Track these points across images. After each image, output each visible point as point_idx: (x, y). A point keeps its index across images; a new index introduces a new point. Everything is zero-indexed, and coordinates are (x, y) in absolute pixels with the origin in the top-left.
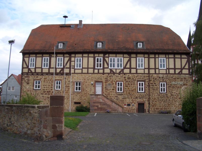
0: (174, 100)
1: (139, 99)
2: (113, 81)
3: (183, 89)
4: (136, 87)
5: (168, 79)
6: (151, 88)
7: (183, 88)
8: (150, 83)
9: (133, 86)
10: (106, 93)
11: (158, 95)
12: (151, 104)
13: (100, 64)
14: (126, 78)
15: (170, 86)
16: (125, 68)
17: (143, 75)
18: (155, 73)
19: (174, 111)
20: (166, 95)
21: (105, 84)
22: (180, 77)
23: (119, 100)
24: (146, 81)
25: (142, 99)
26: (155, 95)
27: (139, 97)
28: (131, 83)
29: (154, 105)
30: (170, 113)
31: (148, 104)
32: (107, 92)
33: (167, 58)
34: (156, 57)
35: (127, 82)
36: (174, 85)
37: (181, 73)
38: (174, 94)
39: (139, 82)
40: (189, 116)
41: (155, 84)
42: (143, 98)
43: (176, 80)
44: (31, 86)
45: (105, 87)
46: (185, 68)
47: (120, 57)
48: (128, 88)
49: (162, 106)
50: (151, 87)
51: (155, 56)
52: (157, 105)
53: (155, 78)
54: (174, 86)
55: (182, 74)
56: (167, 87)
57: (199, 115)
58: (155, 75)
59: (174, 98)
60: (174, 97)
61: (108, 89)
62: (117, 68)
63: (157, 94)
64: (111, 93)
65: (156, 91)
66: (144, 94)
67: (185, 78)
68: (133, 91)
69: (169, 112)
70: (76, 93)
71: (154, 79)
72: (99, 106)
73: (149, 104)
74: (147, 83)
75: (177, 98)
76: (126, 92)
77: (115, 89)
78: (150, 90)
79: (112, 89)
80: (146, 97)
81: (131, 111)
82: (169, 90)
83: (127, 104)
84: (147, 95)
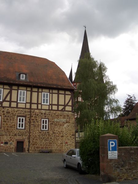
0: (55, 138)
1: (17, 136)
4: (15, 123)
5: (50, 116)
7: (65, 125)
8: (31, 119)
9: (12, 121)
12: (31, 142)
14: (5, 112)
15: (52, 124)
16: (4, 100)
17: (24, 110)
18: (38, 109)
19: (56, 150)
20: (47, 133)
22: (63, 114)
24: (27, 116)
25: (21, 136)
26: (36, 132)
27: (18, 134)
28: (9, 118)
29: (34, 143)
30: (51, 152)
31: (28, 143)
34: (40, 91)
35: (6, 116)
36: (57, 122)
37: (64, 110)
38: (56, 132)
39: (19, 118)
41: (36, 120)
42: (23, 136)
43: (59, 117)
46: (68, 105)
48: (7, 124)
49: (43, 144)
50: (32, 123)
51: (38, 90)
52: (38, 143)
53: (36, 114)
54: (56, 124)
55: (65, 111)
56: (49, 124)
58: (37, 111)
59: (56, 136)
63: (38, 132)
65: (37, 128)
66: (24, 131)
67: (68, 116)
68: (12, 127)
69: (50, 152)
71: (35, 114)
73: (29, 142)
74: (28, 119)
75: (58, 136)
76: (4, 128)
78: (31, 127)
80: (26, 134)
81: (9, 151)
82: (51, 128)
83: (5, 142)
84: (27, 133)
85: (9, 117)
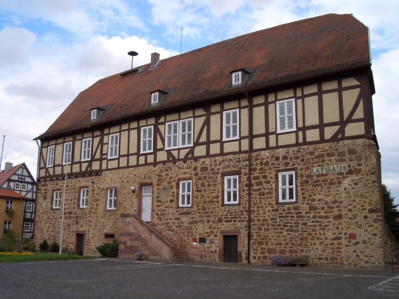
0: (318, 224)
1: (224, 223)
2: (172, 180)
3: (347, 186)
4: (219, 192)
5: (299, 160)
6: (254, 190)
7: (346, 182)
8: (252, 176)
9: (212, 188)
10: (159, 211)
11: (273, 210)
12: (255, 237)
14: (199, 170)
15: (307, 182)
16: (197, 143)
17: (237, 156)
18: (268, 147)
19: (320, 259)
20: (295, 209)
21: (157, 188)
22: (337, 150)
23: (183, 226)
24: (243, 171)
25: (232, 223)
26: (264, 211)
27: (225, 218)
28: (208, 182)
29: (262, 239)
31: (247, 238)
32: (159, 208)
33: (299, 98)
34: (270, 100)
35: (200, 179)
36: (318, 176)
37: (340, 136)
38: (318, 206)
39: (226, 178)
41: (265, 177)
42: (235, 221)
43: (323, 161)
45: (156, 195)
46: (354, 117)
47: (187, 117)
48: (203, 196)
49: (284, 242)
50: (255, 187)
51: (266, 99)
52: (270, 239)
53: (264, 161)
54: (319, 181)
55: (344, 138)
56: (299, 184)
58: (266, 154)
59: (320, 217)
60: (319, 213)
61: (163, 201)
62: (181, 146)
63: (270, 208)
64: (167, 209)
65: (267, 198)
66: (237, 209)
67: (352, 152)
68: (213, 202)
69: (303, 264)
71: (261, 164)
72: (129, 243)
73: (249, 236)
74: (244, 178)
75: (327, 217)
76: (198, 206)
77: (175, 199)
78: (252, 196)
79: (169, 200)
80: (242, 217)
81: (208, 258)
82: (303, 194)
83: (200, 238)
84: (244, 213)
85: (206, 179)
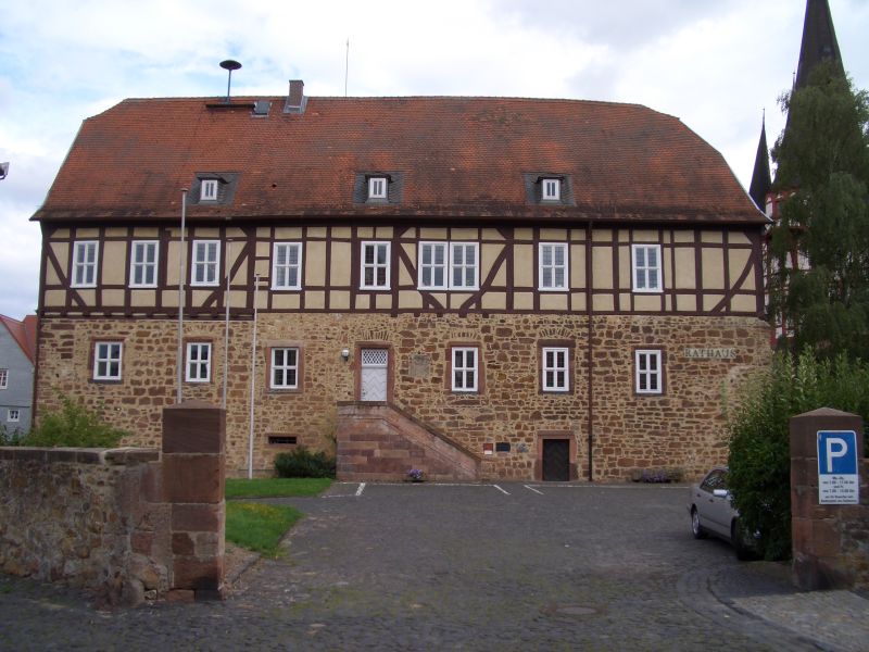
0: (694, 425)
1: (544, 420)
2: (436, 344)
3: (734, 377)
5: (669, 337)
6: (596, 373)
7: (734, 372)
8: (594, 351)
9: (519, 364)
10: (407, 395)
11: (628, 404)
12: (599, 442)
13: (379, 269)
14: (493, 332)
16: (487, 287)
17: (565, 317)
18: (617, 311)
19: (697, 472)
20: (661, 403)
21: (401, 355)
22: (722, 328)
23: (462, 424)
24: (578, 342)
25: (559, 420)
26: (614, 404)
27: (545, 413)
28: (512, 353)
29: (611, 445)
30: (677, 481)
31: (587, 444)
32: (409, 392)
33: (667, 246)
34: (620, 240)
35: (496, 347)
36: (695, 360)
37: (724, 309)
38: (695, 401)
39: (545, 350)
40: (758, 493)
41: (614, 355)
42: (564, 418)
43: (703, 341)
44: (78, 368)
45: (400, 368)
46: (742, 287)
47: (465, 241)
48: (502, 376)
49: (644, 450)
50: (599, 369)
51: (615, 237)
52: (624, 446)
53: (614, 331)
54: (695, 367)
55: (729, 313)
56: (668, 369)
57: (799, 487)
58: (615, 320)
59: (697, 416)
60: (695, 410)
61: (416, 378)
62: (452, 288)
63: (622, 401)
64: (426, 394)
65: (619, 386)
66: (568, 399)
67: (742, 333)
68: (522, 386)
69: (674, 478)
70: (278, 396)
71: (609, 334)
72: (378, 453)
73: (590, 441)
74: (580, 354)
75: (707, 417)
76: (492, 391)
77: (443, 377)
78: (594, 382)
79: (429, 378)
80: (577, 412)
81: (514, 475)
82: (673, 383)
83: (498, 444)
84: (581, 405)
85: (508, 348)
